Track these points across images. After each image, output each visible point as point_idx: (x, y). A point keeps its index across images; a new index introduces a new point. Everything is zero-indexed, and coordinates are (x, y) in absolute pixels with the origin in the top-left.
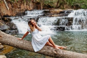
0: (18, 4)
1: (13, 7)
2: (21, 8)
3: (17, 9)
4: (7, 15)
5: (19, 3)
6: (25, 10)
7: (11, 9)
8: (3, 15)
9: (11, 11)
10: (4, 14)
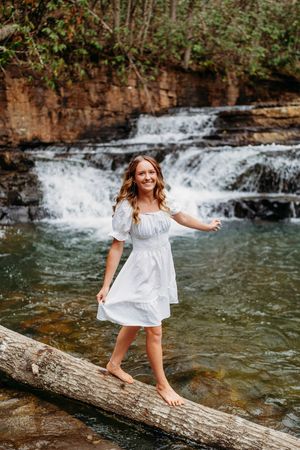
0: (93, 87)
1: (64, 102)
2: (109, 106)
3: (87, 112)
4: (35, 138)
5: (98, 80)
6: (128, 111)
7: (54, 115)
8: (17, 143)
9: (55, 121)
10: (20, 137)
